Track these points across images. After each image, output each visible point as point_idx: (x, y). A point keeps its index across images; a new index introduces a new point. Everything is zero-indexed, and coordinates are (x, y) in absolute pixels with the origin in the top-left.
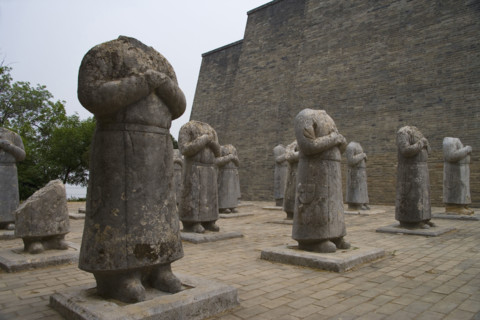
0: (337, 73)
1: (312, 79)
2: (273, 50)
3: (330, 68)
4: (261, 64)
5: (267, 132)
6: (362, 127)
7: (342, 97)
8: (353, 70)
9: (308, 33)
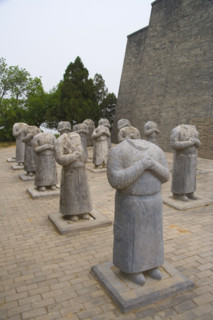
0: (196, 56)
1: (181, 60)
2: (164, 35)
3: (192, 52)
4: (157, 46)
5: (158, 96)
6: (206, 97)
7: (197, 74)
8: (205, 54)
9: (182, 23)
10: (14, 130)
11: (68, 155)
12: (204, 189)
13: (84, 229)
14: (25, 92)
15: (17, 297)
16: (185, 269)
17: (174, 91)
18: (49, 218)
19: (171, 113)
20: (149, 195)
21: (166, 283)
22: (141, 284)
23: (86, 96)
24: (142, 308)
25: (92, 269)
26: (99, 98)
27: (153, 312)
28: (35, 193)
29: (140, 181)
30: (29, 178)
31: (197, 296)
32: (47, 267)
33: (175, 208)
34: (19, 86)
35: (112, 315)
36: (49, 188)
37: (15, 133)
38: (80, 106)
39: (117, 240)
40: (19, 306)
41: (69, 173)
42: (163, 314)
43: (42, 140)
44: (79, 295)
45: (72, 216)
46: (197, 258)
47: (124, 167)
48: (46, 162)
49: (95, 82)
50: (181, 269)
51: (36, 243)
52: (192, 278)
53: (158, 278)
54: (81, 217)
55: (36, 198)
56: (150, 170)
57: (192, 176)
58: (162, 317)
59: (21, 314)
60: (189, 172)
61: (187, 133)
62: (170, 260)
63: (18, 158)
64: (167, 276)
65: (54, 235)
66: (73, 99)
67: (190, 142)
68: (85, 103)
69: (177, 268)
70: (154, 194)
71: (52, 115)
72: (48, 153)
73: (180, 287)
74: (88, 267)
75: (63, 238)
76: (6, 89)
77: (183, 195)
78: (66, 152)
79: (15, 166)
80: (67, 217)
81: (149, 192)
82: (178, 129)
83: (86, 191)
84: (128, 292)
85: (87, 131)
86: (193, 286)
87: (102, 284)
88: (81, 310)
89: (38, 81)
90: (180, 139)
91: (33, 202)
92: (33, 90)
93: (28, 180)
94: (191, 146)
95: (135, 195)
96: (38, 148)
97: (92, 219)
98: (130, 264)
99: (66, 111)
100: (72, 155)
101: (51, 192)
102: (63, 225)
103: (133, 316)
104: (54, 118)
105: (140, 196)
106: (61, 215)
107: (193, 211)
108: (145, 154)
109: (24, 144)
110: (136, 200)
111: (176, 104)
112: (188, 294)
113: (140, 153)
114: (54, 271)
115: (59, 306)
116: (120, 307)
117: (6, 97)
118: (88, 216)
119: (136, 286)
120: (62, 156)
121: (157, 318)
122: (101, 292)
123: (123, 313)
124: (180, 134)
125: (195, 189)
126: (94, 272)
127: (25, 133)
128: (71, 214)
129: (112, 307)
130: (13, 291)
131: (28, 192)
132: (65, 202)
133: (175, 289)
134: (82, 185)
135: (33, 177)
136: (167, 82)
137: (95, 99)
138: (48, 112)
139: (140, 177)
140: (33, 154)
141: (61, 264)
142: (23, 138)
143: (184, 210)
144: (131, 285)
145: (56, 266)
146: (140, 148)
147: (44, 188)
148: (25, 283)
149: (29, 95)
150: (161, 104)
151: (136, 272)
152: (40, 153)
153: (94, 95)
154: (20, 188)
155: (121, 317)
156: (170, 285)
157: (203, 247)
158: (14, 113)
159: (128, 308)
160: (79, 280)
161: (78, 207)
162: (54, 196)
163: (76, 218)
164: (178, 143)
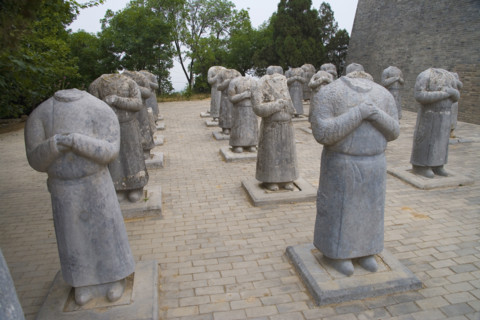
5: (408, 33)
10: (209, 75)
11: (270, 104)
12: (460, 163)
13: (285, 202)
14: (228, 29)
15: (192, 270)
16: (413, 264)
17: (433, 25)
18: (243, 186)
19: (425, 58)
20: (366, 155)
21: (381, 276)
22: (348, 274)
23: (307, 33)
24: (344, 304)
25: (287, 250)
26: (325, 36)
27: (358, 310)
28: (230, 155)
29: (355, 134)
30: (225, 136)
31: (423, 298)
32: (232, 242)
33: (413, 185)
34: (220, 22)
35: (303, 307)
36: (247, 149)
37: (210, 79)
38: (299, 47)
39: (321, 214)
40: (193, 280)
41: (269, 128)
42: (371, 313)
43: (241, 86)
44: (266, 278)
45: (272, 184)
46: (433, 251)
47: (335, 115)
48: (245, 115)
49: (320, 15)
50: (406, 263)
51: (223, 213)
52: (420, 276)
53: (372, 270)
54: (283, 186)
55: (230, 160)
56: (370, 120)
57: (443, 143)
58: (368, 317)
59: (194, 289)
60: (439, 135)
61: (441, 79)
62: (393, 250)
63: (212, 112)
64: (385, 268)
65: (246, 205)
66: (289, 37)
67: (443, 93)
68: (305, 42)
69: (400, 260)
70: (375, 154)
71: (261, 59)
72: (248, 103)
73: (401, 285)
74: (283, 246)
75: (257, 211)
76: (204, 25)
77: (427, 167)
78: (267, 99)
79: (209, 121)
80: (265, 186)
81: (368, 150)
82: (428, 73)
83: (291, 153)
84: (328, 281)
85: (304, 79)
86: (419, 285)
87: (297, 268)
88: (266, 295)
89: (244, 15)
90: (428, 88)
91: (226, 165)
92: (239, 26)
93: (223, 139)
94: (445, 99)
95: (348, 154)
96: (235, 97)
97: (296, 190)
98: (335, 246)
99: (280, 53)
100: (274, 104)
101: (249, 155)
102: (259, 194)
103: (330, 310)
104: (264, 62)
105: (355, 155)
106: (258, 182)
107: (439, 191)
108: (366, 98)
109: (220, 93)
110: (348, 160)
111: (435, 43)
112: (410, 294)
113: (358, 96)
114: (239, 247)
115: (239, 287)
116: (315, 297)
117: (203, 36)
118: (291, 186)
119: (340, 276)
120: (261, 105)
121: (362, 317)
122: (295, 279)
123: (318, 305)
124: (429, 81)
125: (446, 161)
126: (289, 254)
127: (222, 79)
128: (269, 181)
129: (306, 297)
130: (190, 264)
131: (221, 153)
132: (262, 167)
133: (392, 286)
134: (285, 145)
135: (228, 136)
136: (423, 12)
137: (318, 37)
138: (256, 55)
139: (356, 128)
140: (230, 105)
141: (250, 241)
142: (218, 85)
143: (426, 188)
144: (334, 273)
145: (243, 242)
146: (358, 90)
147: (240, 149)
148: (203, 257)
149: (233, 33)
150: (412, 44)
151: (342, 257)
152: (237, 103)
153: (318, 32)
154: (212, 148)
155: (316, 310)
156: (387, 279)
157: (444, 238)
158: (212, 57)
159: (325, 301)
160: (269, 261)
161: (279, 173)
162: (252, 159)
163: (276, 187)
164: (425, 93)
